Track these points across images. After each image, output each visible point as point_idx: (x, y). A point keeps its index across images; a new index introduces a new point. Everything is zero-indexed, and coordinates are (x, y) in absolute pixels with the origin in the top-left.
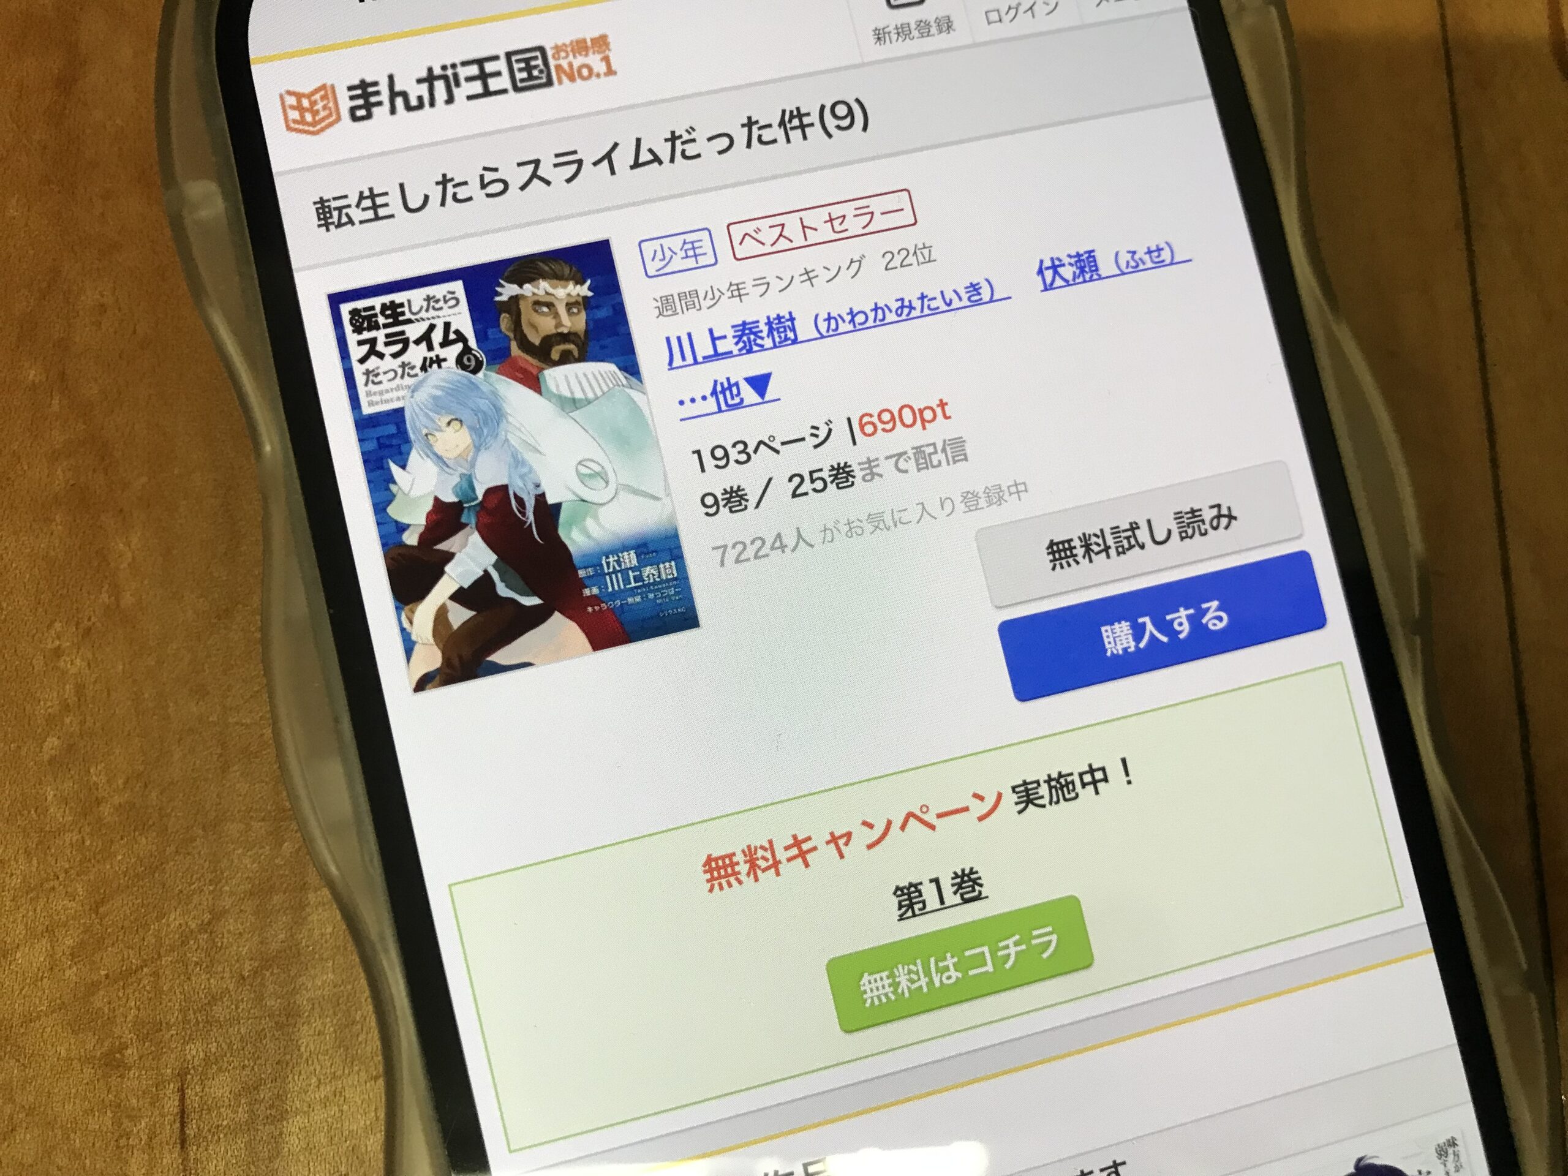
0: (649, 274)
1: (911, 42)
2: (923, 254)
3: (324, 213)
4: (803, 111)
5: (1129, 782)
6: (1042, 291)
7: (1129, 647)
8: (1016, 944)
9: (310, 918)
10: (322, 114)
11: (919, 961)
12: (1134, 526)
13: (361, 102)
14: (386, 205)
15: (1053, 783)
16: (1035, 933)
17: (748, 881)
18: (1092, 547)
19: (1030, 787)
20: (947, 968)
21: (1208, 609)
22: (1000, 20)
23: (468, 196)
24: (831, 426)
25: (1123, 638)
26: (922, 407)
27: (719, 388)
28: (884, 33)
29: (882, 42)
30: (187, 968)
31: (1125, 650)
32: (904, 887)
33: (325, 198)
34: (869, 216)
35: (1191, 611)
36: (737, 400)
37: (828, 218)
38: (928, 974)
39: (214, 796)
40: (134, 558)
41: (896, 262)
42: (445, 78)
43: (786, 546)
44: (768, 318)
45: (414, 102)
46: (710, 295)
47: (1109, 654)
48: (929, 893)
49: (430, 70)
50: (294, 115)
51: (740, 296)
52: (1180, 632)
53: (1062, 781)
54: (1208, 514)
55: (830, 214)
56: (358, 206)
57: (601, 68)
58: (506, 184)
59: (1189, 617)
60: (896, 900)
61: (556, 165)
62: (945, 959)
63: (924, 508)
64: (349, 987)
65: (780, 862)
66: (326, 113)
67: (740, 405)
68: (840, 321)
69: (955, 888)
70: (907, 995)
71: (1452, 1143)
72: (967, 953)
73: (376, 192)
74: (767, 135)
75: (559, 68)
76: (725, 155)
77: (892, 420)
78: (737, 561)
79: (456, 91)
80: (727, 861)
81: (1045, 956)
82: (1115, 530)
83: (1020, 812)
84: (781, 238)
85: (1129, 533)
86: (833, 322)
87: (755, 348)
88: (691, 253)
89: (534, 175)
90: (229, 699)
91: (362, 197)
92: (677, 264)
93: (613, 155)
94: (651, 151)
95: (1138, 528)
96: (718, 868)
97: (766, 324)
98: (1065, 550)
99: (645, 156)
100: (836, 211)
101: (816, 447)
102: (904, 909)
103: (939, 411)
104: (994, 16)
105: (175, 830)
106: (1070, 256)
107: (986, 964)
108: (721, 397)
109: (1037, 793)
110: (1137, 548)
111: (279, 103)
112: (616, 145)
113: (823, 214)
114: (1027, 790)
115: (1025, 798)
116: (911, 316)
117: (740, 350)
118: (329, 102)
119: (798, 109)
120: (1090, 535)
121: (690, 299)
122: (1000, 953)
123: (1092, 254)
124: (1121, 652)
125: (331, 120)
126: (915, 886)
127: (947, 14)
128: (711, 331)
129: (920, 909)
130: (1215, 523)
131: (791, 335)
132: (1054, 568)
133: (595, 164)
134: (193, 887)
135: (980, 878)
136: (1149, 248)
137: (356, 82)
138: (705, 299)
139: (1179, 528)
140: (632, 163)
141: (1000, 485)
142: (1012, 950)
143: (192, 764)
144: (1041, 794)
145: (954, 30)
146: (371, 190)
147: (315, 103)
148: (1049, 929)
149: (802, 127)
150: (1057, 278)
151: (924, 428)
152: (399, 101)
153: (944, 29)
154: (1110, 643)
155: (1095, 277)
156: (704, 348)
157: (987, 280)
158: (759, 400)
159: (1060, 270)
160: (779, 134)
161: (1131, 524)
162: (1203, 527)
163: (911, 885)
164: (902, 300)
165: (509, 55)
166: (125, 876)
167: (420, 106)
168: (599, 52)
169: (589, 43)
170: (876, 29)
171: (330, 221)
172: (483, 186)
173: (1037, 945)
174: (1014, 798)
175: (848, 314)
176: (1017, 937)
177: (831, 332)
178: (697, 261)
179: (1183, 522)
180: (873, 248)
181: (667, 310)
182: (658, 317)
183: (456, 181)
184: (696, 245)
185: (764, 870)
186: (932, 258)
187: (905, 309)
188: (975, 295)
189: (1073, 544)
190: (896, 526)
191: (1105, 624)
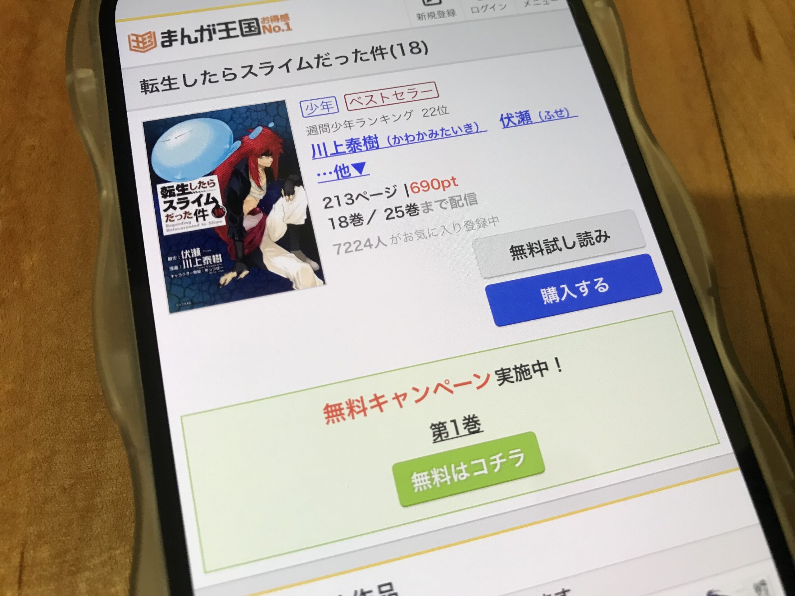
0: (304, 116)
1: (435, 20)
2: (443, 111)
3: (145, 86)
4: (382, 47)
5: (560, 371)
6: (503, 128)
7: (556, 300)
8: (501, 458)
9: (106, 456)
10: (148, 44)
11: (445, 467)
12: (556, 239)
13: (167, 39)
14: (176, 83)
15: (518, 370)
16: (511, 452)
17: (349, 419)
18: (533, 249)
19: (505, 371)
20: (461, 471)
21: (598, 281)
22: (478, 12)
23: (216, 80)
24: (396, 188)
25: (553, 295)
26: (443, 180)
27: (338, 169)
28: (422, 16)
29: (421, 20)
30: (33, 482)
31: (554, 301)
32: (437, 424)
33: (146, 80)
34: (415, 93)
35: (589, 283)
36: (348, 174)
37: (395, 94)
38: (450, 473)
39: (61, 388)
40: (33, 265)
41: (429, 113)
42: (209, 30)
43: (372, 245)
44: (364, 137)
45: (193, 40)
46: (335, 126)
47: (545, 303)
48: (450, 428)
49: (202, 27)
50: (135, 44)
51: (350, 127)
52: (584, 293)
53: (523, 369)
54: (595, 235)
55: (395, 92)
56: (162, 83)
57: (285, 27)
58: (235, 76)
59: (587, 285)
60: (431, 432)
61: (260, 68)
62: (460, 466)
63: (445, 229)
64: (124, 495)
65: (366, 409)
66: (150, 43)
67: (349, 177)
68: (400, 139)
69: (465, 425)
70: (438, 485)
71: (763, 583)
72: (473, 463)
73: (171, 78)
74: (364, 57)
75: (264, 27)
76: (344, 65)
77: (428, 186)
78: (346, 252)
79: (214, 36)
80: (337, 407)
81: (517, 465)
82: (546, 241)
83: (500, 385)
84: (371, 102)
85: (553, 243)
86: (397, 140)
87: (357, 150)
88: (326, 107)
89: (250, 72)
90: (75, 337)
91: (164, 79)
92: (319, 111)
93: (289, 64)
94: (307, 63)
95: (558, 240)
96: (332, 411)
97: (363, 140)
98: (519, 250)
99: (304, 65)
100: (398, 90)
101: (388, 197)
102: (436, 437)
103: (452, 182)
104: (475, 10)
105: (36, 405)
106: (516, 113)
107: (483, 469)
108: (339, 173)
109: (509, 375)
110: (558, 250)
111: (127, 39)
112: (290, 60)
113: (393, 91)
114: (503, 373)
115: (503, 378)
116: (437, 138)
117: (350, 151)
118: (152, 39)
119: (380, 46)
120: (532, 244)
121: (325, 128)
122: (492, 463)
123: (528, 112)
124: (552, 302)
125: (152, 46)
126: (443, 424)
127: (452, 8)
128: (335, 142)
129: (446, 437)
130: (598, 239)
131: (375, 145)
132: (514, 259)
133: (280, 68)
134: (42, 437)
135: (478, 421)
136: (556, 110)
137: (166, 31)
138: (332, 127)
139: (579, 241)
140: (298, 67)
141: (484, 218)
142: (498, 462)
143: (51, 369)
144: (511, 375)
145: (456, 15)
146: (169, 77)
147: (145, 39)
148: (519, 450)
149: (382, 54)
151: (444, 190)
152: (186, 40)
153: (451, 14)
154: (545, 297)
155: (529, 122)
156: (331, 149)
157: (475, 123)
158: (359, 174)
159: (512, 119)
160: (371, 57)
161: (554, 238)
162: (592, 241)
163: (440, 423)
164: (432, 131)
165: (240, 22)
166: (6, 430)
167: (196, 41)
168: (284, 21)
169: (279, 17)
170: (418, 14)
171: (147, 90)
172: (224, 76)
173: (513, 459)
174: (497, 377)
175: (405, 136)
176: (501, 454)
177: (396, 144)
178: (329, 111)
179: (582, 238)
180: (417, 107)
181: (313, 132)
182: (308, 135)
183: (211, 74)
184: (328, 104)
185: (358, 413)
186: (447, 112)
187: (433, 135)
188: (469, 129)
189: (523, 248)
190: (430, 237)
191: (543, 288)
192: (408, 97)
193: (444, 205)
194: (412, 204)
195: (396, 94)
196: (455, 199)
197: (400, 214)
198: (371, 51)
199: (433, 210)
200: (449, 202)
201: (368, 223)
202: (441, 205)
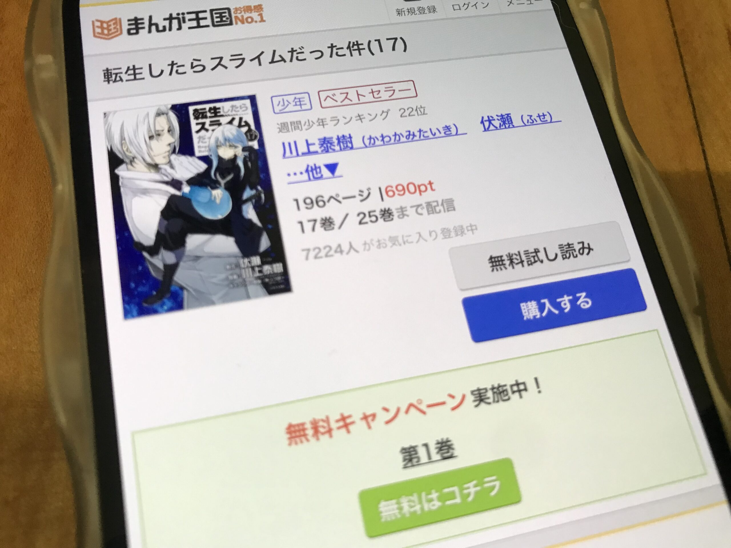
0: (276, 111)
1: (415, 16)
2: (421, 111)
4: (359, 43)
5: (540, 392)
6: (483, 131)
7: (537, 315)
8: (475, 486)
9: (53, 467)
10: (113, 31)
11: (415, 495)
12: (537, 251)
13: (134, 27)
14: (141, 73)
15: (495, 390)
16: (486, 479)
17: (313, 440)
18: (513, 261)
19: (482, 391)
20: (431, 500)
21: (580, 297)
22: (460, 9)
23: (184, 71)
24: (371, 191)
25: (533, 310)
26: (420, 183)
27: (310, 169)
28: (402, 11)
29: (401, 15)
31: (535, 317)
32: (407, 448)
33: (109, 68)
34: (392, 92)
35: (571, 298)
36: (319, 175)
38: (420, 502)
41: (407, 113)
42: (178, 19)
43: (343, 251)
44: (338, 136)
45: (161, 28)
47: (525, 318)
48: (422, 452)
49: (171, 15)
50: (98, 30)
51: (323, 125)
52: (566, 308)
53: (501, 389)
54: (577, 247)
55: (372, 90)
56: (126, 73)
57: (257, 18)
58: (204, 67)
59: (570, 301)
60: (400, 457)
61: (231, 60)
62: (431, 494)
63: (420, 235)
65: (332, 429)
66: (115, 30)
67: (321, 178)
68: (376, 139)
69: (438, 450)
70: (407, 515)
72: (445, 491)
73: (136, 67)
74: (340, 52)
75: (236, 17)
76: (319, 60)
77: (404, 190)
78: (316, 257)
79: (183, 25)
80: (301, 427)
81: (493, 493)
82: (526, 252)
83: (477, 406)
84: (346, 100)
85: (534, 254)
86: (372, 141)
87: (330, 150)
88: (298, 103)
89: (219, 64)
91: (128, 69)
92: (291, 108)
93: (261, 57)
94: (280, 56)
95: (539, 252)
96: (295, 432)
97: (336, 139)
98: (499, 261)
99: (277, 58)
100: (375, 88)
101: (362, 201)
103: (429, 186)
104: (457, 7)
106: (497, 116)
107: (456, 498)
108: (311, 174)
109: (486, 396)
110: (539, 262)
111: (91, 25)
112: (262, 53)
113: (369, 89)
114: (480, 394)
115: (478, 398)
116: (414, 139)
117: (322, 151)
118: (117, 25)
119: (357, 42)
120: (512, 254)
121: (297, 125)
122: (466, 492)
123: (509, 115)
124: (532, 318)
125: (117, 33)
126: (414, 447)
127: (433, 5)
128: (307, 141)
129: (416, 462)
130: (581, 251)
131: (350, 145)
132: (493, 270)
133: (251, 60)
135: (452, 445)
136: (539, 114)
137: (132, 17)
138: (305, 125)
139: (561, 253)
140: (270, 61)
141: (462, 226)
142: (472, 490)
144: (488, 396)
145: (437, 12)
146: (134, 66)
147: (110, 25)
149: (359, 50)
150: (491, 126)
151: (421, 194)
152: (153, 28)
153: (432, 11)
154: (525, 312)
155: (511, 126)
156: (302, 148)
157: (455, 125)
160: (347, 52)
161: (535, 249)
162: (575, 253)
163: (412, 447)
164: (409, 132)
165: (212, 11)
167: (164, 29)
168: (257, 12)
169: (253, 8)
170: (398, 9)
171: (110, 79)
172: (192, 67)
173: (488, 487)
174: (472, 398)
176: (474, 482)
177: (371, 145)
178: (301, 107)
179: (564, 250)
180: (394, 106)
181: (284, 130)
182: (279, 133)
183: (179, 64)
184: (301, 100)
185: (323, 434)
186: (425, 113)
187: (411, 136)
188: (448, 131)
189: (503, 258)
190: (404, 243)
191: (523, 302)
192: (384, 95)
193: (420, 210)
194: (387, 209)
195: (373, 92)
196: (431, 205)
197: (374, 219)
198: (347, 46)
199: (408, 216)
200: (425, 208)
201: (340, 227)
202: (417, 211)
